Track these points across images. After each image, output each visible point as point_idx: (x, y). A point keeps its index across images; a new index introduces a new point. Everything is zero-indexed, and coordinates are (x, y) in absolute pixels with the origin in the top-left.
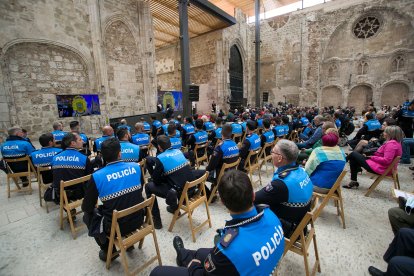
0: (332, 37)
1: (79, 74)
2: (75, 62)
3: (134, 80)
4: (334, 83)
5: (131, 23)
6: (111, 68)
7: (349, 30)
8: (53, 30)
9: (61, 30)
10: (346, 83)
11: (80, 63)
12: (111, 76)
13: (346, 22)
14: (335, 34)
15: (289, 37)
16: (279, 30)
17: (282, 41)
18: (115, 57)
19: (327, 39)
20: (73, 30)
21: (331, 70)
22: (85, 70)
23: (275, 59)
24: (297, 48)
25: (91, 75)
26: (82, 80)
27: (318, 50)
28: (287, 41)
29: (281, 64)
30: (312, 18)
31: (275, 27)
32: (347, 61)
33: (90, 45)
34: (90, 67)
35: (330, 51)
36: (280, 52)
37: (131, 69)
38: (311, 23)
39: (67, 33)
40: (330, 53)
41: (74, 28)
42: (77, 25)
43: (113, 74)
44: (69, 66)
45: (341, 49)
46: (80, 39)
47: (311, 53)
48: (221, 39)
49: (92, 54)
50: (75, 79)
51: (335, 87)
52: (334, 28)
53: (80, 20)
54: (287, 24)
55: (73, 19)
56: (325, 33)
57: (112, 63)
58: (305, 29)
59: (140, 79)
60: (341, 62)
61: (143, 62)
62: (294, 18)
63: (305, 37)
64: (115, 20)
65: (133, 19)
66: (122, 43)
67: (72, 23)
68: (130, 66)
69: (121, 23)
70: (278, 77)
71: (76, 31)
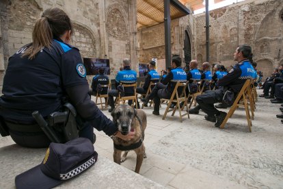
0: (263, 22)
1: (89, 46)
2: (87, 37)
3: (125, 52)
4: (266, 57)
5: (123, 11)
6: (110, 43)
7: (277, 16)
8: (76, 13)
9: (80, 13)
10: (276, 56)
11: (90, 38)
12: (110, 49)
13: (274, 11)
14: (266, 19)
15: (227, 24)
16: (218, 19)
17: (221, 27)
18: (113, 34)
19: (259, 23)
20: (87, 14)
21: (262, 47)
22: (94, 43)
23: (215, 40)
24: (234, 32)
25: (97, 47)
26: (91, 50)
27: (252, 32)
28: (225, 27)
29: (221, 44)
30: (246, 9)
31: (215, 17)
32: (276, 39)
33: (98, 25)
34: (97, 41)
35: (261, 33)
36: (220, 35)
37: (123, 43)
38: (245, 13)
39: (84, 16)
40: (262, 34)
41: (88, 12)
42: (90, 10)
43: (111, 47)
44: (84, 40)
45: (270, 31)
46: (92, 20)
47: (246, 35)
48: (178, 26)
49: (99, 31)
50: (87, 50)
51: (266, 60)
52: (264, 16)
53: (92, 7)
54: (225, 14)
55: (88, 5)
56: (257, 20)
57: (111, 39)
58: (241, 17)
59: (128, 52)
60: (271, 41)
61: (131, 39)
62: (230, 10)
63: (241, 23)
64: (113, 8)
65: (125, 7)
66: (117, 25)
67: (88, 9)
68: (122, 41)
69: (117, 10)
70: (219, 54)
71: (90, 15)
